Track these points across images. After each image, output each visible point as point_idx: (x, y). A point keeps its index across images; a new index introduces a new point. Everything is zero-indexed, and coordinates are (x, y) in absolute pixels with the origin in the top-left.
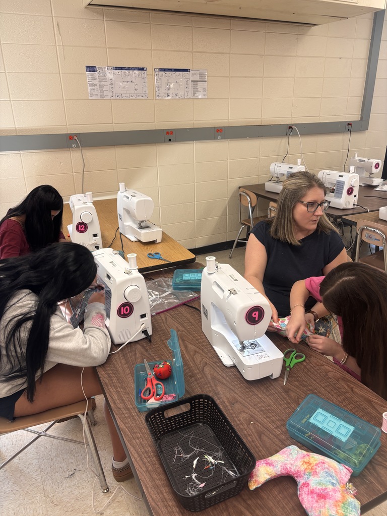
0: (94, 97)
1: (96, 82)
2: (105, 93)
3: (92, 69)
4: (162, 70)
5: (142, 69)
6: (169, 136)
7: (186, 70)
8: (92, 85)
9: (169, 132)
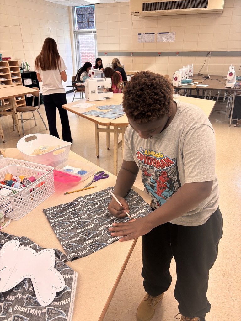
0: (139, 42)
1: (140, 38)
2: (142, 41)
3: (139, 34)
4: (160, 33)
5: (154, 33)
6: (159, 54)
7: (168, 33)
8: (139, 39)
9: (159, 53)
